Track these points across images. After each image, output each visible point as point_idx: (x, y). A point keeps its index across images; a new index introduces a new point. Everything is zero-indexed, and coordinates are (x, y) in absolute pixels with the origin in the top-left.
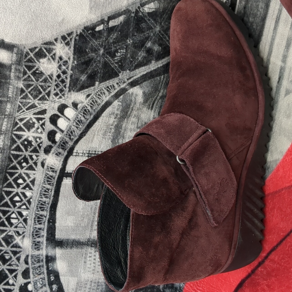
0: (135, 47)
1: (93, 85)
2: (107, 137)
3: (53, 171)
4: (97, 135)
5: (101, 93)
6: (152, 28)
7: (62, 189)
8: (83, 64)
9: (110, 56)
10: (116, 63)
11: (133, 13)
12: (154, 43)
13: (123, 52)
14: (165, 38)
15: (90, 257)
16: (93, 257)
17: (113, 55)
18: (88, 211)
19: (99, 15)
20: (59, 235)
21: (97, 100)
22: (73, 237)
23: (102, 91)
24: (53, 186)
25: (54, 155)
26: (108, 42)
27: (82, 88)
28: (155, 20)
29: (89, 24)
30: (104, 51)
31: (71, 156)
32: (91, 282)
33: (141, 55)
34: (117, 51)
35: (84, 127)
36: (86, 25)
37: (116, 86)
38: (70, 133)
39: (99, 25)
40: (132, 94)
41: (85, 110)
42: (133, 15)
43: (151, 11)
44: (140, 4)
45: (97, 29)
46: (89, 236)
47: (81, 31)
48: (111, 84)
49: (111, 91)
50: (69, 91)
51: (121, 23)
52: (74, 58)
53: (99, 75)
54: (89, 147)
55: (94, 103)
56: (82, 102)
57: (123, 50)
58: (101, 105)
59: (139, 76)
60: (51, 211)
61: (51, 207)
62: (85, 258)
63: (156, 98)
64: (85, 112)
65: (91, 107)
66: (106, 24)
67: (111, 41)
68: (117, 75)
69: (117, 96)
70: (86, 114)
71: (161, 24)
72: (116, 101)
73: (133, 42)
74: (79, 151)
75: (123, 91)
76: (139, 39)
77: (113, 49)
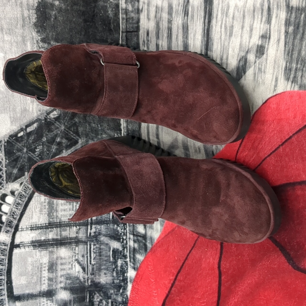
0: (48, 143)
1: (24, 175)
2: (44, 213)
3: (5, 245)
4: (35, 212)
6: (58, 128)
7: (14, 257)
8: (13, 161)
9: (31, 152)
10: (37, 156)
11: (43, 120)
12: (62, 138)
13: (41, 148)
14: (70, 133)
15: (43, 305)
17: (34, 151)
18: (36, 271)
19: (19, 125)
20: (16, 292)
22: (27, 292)
24: (6, 256)
25: (5, 233)
26: (29, 143)
27: (16, 179)
28: (59, 122)
29: (12, 133)
30: (27, 150)
31: (18, 232)
33: (54, 147)
34: (36, 148)
35: (22, 208)
36: (10, 134)
38: (13, 214)
39: (20, 132)
41: (21, 195)
42: (43, 122)
43: (55, 116)
44: (47, 114)
45: (19, 135)
46: (40, 289)
47: (8, 139)
50: (7, 183)
51: (36, 128)
52: (6, 158)
53: (26, 167)
54: (31, 222)
55: (27, 188)
56: (18, 190)
57: (40, 146)
60: (7, 275)
61: (7, 272)
64: (21, 196)
65: (25, 192)
66: (25, 131)
67: (31, 142)
70: (21, 198)
71: (64, 124)
73: (47, 140)
74: (23, 227)
76: (50, 136)
77: (33, 147)
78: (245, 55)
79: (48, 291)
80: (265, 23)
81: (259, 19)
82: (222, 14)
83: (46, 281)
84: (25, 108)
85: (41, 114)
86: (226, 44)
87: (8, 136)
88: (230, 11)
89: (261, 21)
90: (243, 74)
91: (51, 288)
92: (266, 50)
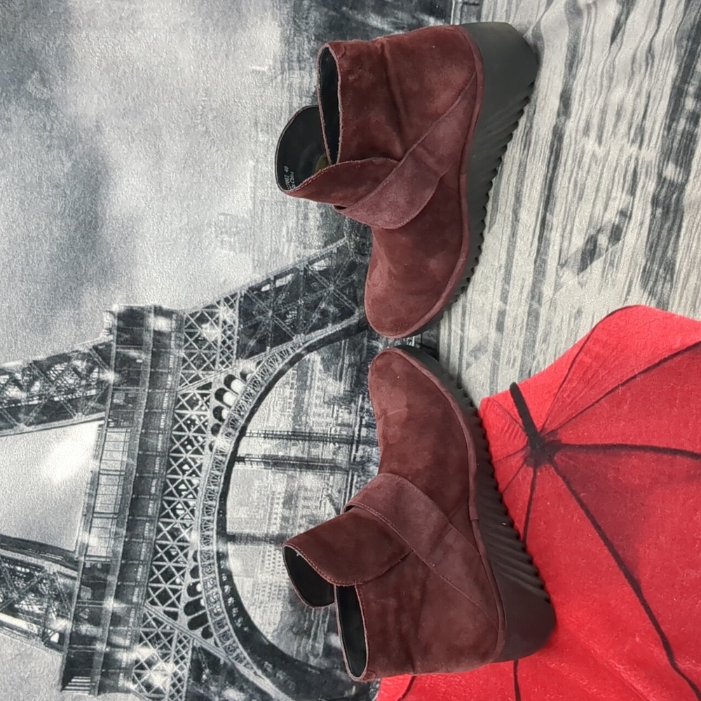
0: (307, 308)
1: (264, 350)
2: (286, 414)
3: (223, 455)
4: (274, 411)
5: (273, 360)
6: (324, 287)
7: (233, 475)
8: (250, 328)
9: (280, 318)
10: (288, 326)
11: (302, 271)
12: (328, 304)
13: (295, 314)
14: (342, 298)
15: (269, 556)
16: (273, 556)
17: (284, 317)
18: (264, 501)
19: (264, 274)
20: (230, 529)
22: (247, 531)
23: (275, 357)
24: (222, 471)
25: (224, 436)
26: (277, 303)
27: (252, 354)
28: (327, 278)
29: (254, 284)
30: (273, 313)
31: (244, 438)
32: (271, 585)
33: (316, 316)
34: (287, 313)
35: (255, 401)
36: (251, 285)
37: (291, 351)
38: (239, 409)
39: (265, 285)
40: (309, 360)
41: (255, 382)
42: (302, 274)
43: (321, 269)
44: (309, 262)
45: (264, 289)
46: (267, 531)
47: (246, 292)
48: (285, 349)
49: (285, 358)
50: (237, 358)
51: (289, 282)
52: (240, 322)
53: (270, 339)
54: (265, 426)
55: (265, 372)
56: (252, 372)
57: (294, 311)
58: (273, 375)
59: (315, 340)
60: (220, 500)
61: (221, 497)
62: (263, 557)
63: (342, 366)
64: (255, 383)
65: (262, 377)
66: (272, 284)
67: (280, 302)
68: (290, 339)
69: (291, 363)
70: (255, 386)
71: (335, 282)
72: (291, 370)
73: (305, 303)
74: (253, 432)
75: (299, 357)
76: (311, 299)
77: (283, 311)
78: (596, 235)
79: (278, 535)
80: (627, 193)
81: (621, 185)
82: (574, 161)
83: (279, 521)
84: (278, 249)
85: (300, 262)
86: (573, 209)
87: (247, 288)
88: (585, 159)
89: (623, 189)
90: (589, 263)
91: (284, 532)
92: (623, 234)
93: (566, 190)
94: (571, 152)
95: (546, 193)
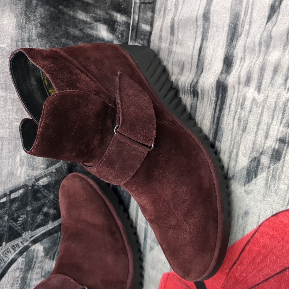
0: (34, 212)
1: (1, 245)
5: (8, 252)
6: (46, 197)
9: (13, 221)
10: (20, 226)
11: (30, 186)
12: (49, 208)
13: (25, 217)
17: (16, 220)
19: (2, 190)
21: (3, 258)
23: (9, 250)
26: (11, 210)
28: (48, 190)
30: (9, 217)
33: (40, 218)
34: (19, 217)
37: (20, 244)
39: (2, 198)
40: (34, 250)
42: (30, 188)
43: (44, 184)
44: (36, 180)
45: (2, 201)
48: (16, 243)
49: (16, 249)
51: (21, 195)
53: (5, 237)
55: (1, 261)
57: (24, 215)
58: (7, 262)
59: (39, 234)
63: (56, 250)
66: (8, 197)
67: (14, 209)
68: (20, 235)
69: (21, 253)
71: (54, 192)
72: (20, 258)
73: (32, 209)
75: (26, 248)
76: (37, 205)
77: (16, 215)
78: (259, 157)
80: (284, 126)
81: (279, 120)
82: (237, 104)
84: (13, 171)
85: (29, 180)
86: (238, 138)
88: (246, 103)
89: (281, 123)
90: (254, 177)
92: (283, 156)
93: (231, 125)
94: (234, 98)
95: (215, 127)
